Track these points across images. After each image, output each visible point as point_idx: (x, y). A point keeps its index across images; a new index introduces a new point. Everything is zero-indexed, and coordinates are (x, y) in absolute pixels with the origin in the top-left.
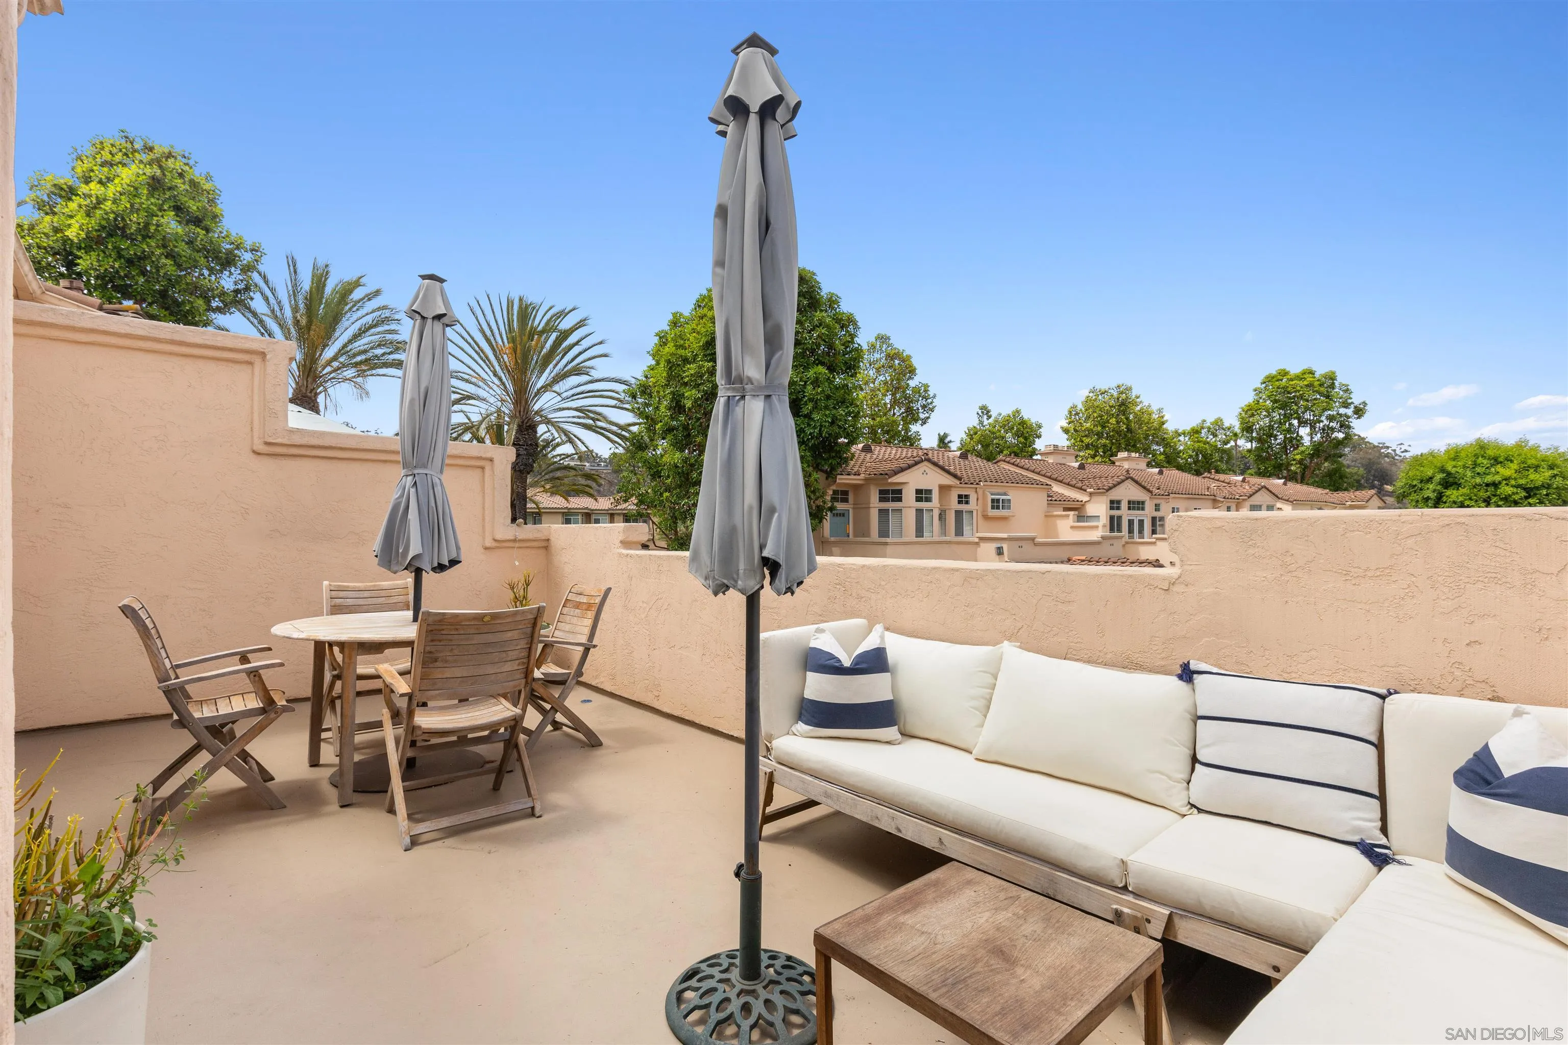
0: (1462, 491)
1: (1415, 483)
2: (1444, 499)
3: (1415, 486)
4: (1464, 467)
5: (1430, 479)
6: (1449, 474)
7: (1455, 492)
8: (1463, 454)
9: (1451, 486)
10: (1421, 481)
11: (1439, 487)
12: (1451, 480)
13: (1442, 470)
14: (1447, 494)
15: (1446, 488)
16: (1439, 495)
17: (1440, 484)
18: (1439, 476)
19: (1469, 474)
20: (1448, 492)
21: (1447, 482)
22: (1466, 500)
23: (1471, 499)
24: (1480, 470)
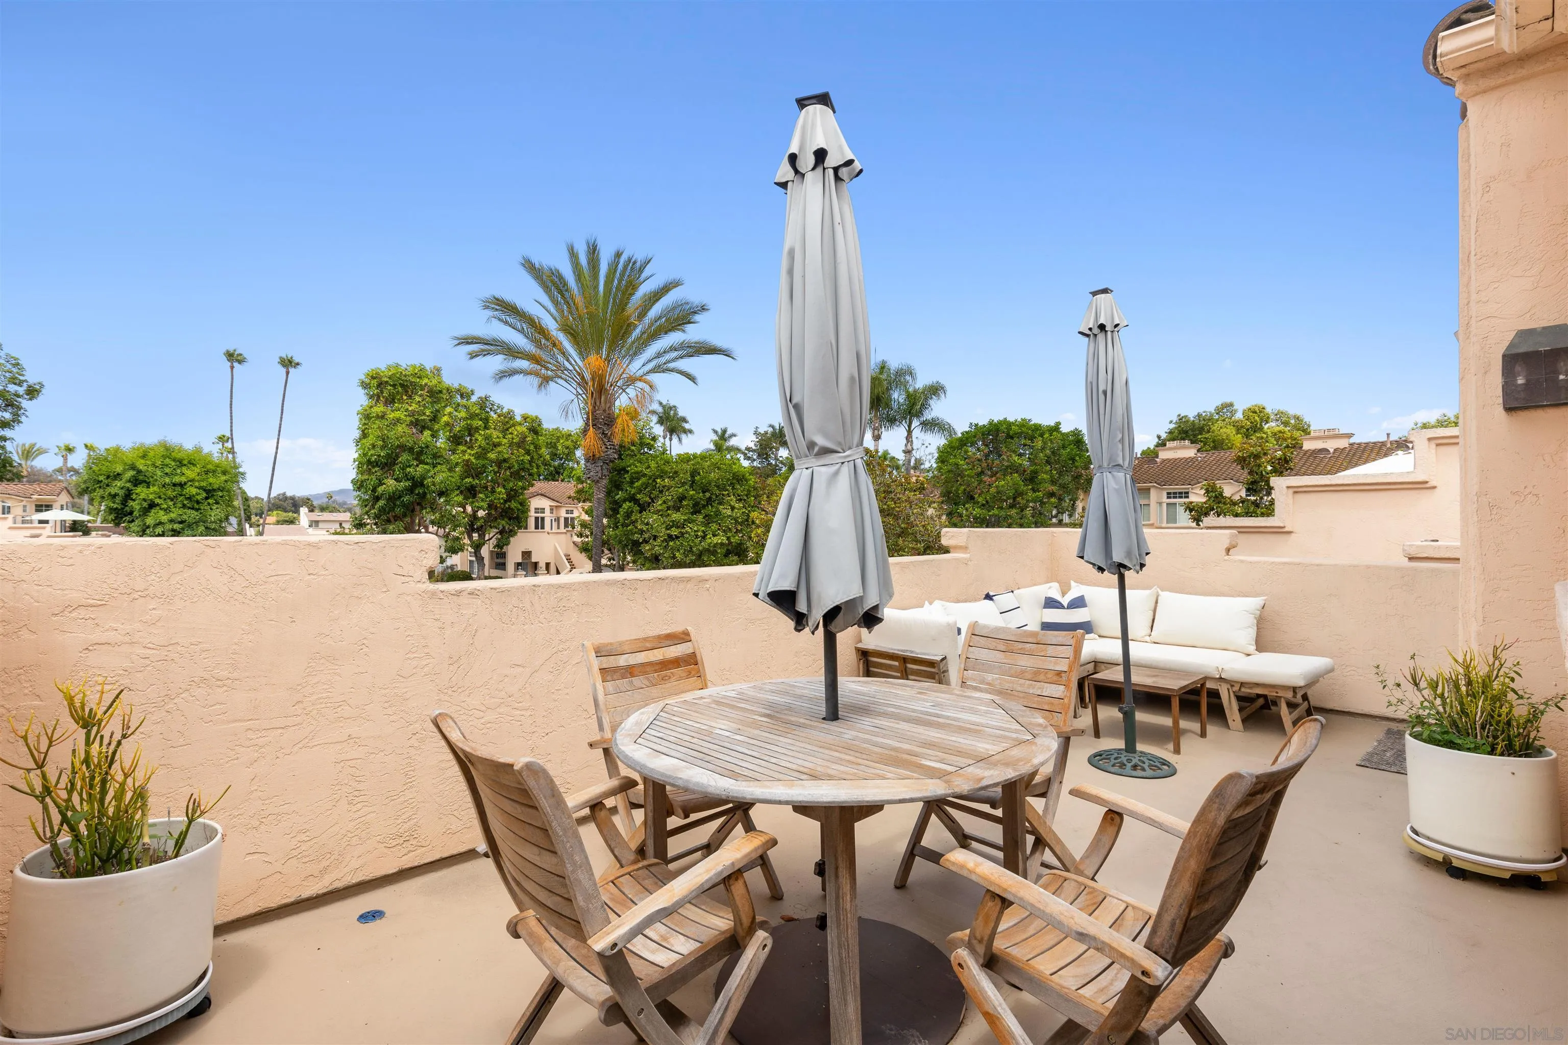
0: (152, 489)
1: (101, 478)
2: (134, 496)
3: (102, 481)
4: (154, 465)
5: (118, 476)
6: (139, 472)
7: (145, 490)
8: (151, 454)
9: (140, 483)
10: (108, 477)
11: (128, 485)
12: (141, 478)
13: (133, 467)
14: (137, 491)
15: (136, 485)
16: (127, 493)
17: (129, 481)
18: (130, 474)
19: (159, 473)
20: (139, 490)
21: (136, 480)
22: (156, 498)
23: (160, 497)
24: (167, 470)
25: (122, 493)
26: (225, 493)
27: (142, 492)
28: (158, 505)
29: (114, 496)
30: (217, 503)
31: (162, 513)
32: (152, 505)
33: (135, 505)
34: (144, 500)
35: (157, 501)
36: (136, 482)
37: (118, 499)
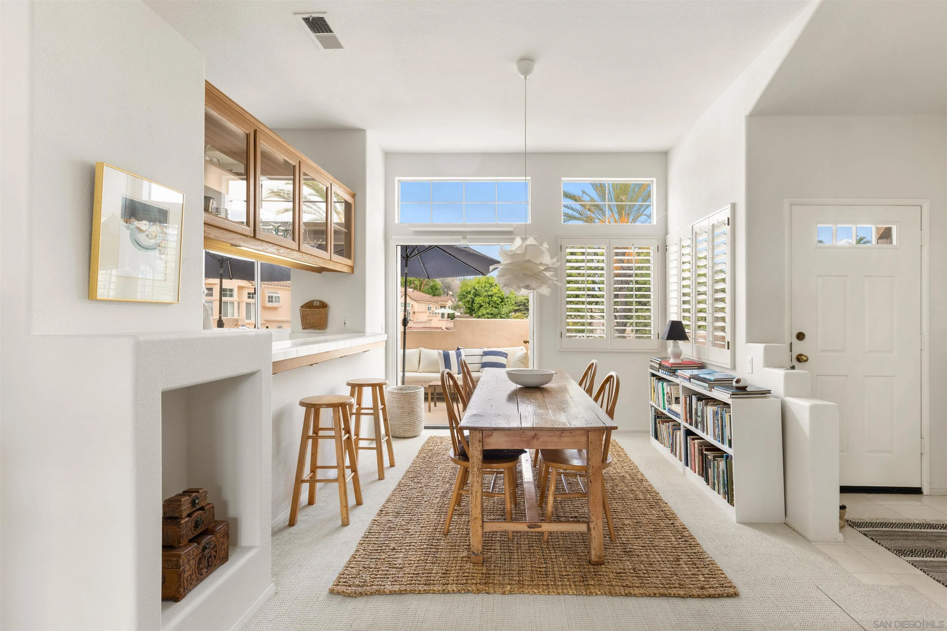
0: (482, 298)
6: (476, 290)
11: (473, 296)
15: (475, 297)
18: (473, 291)
23: (484, 302)
24: (486, 289)
25: (471, 300)
26: (509, 300)
27: (478, 300)
28: (483, 306)
29: (469, 301)
30: (505, 305)
31: (484, 309)
32: (481, 306)
33: (476, 306)
34: (478, 303)
35: (483, 304)
36: (476, 295)
37: (470, 303)
